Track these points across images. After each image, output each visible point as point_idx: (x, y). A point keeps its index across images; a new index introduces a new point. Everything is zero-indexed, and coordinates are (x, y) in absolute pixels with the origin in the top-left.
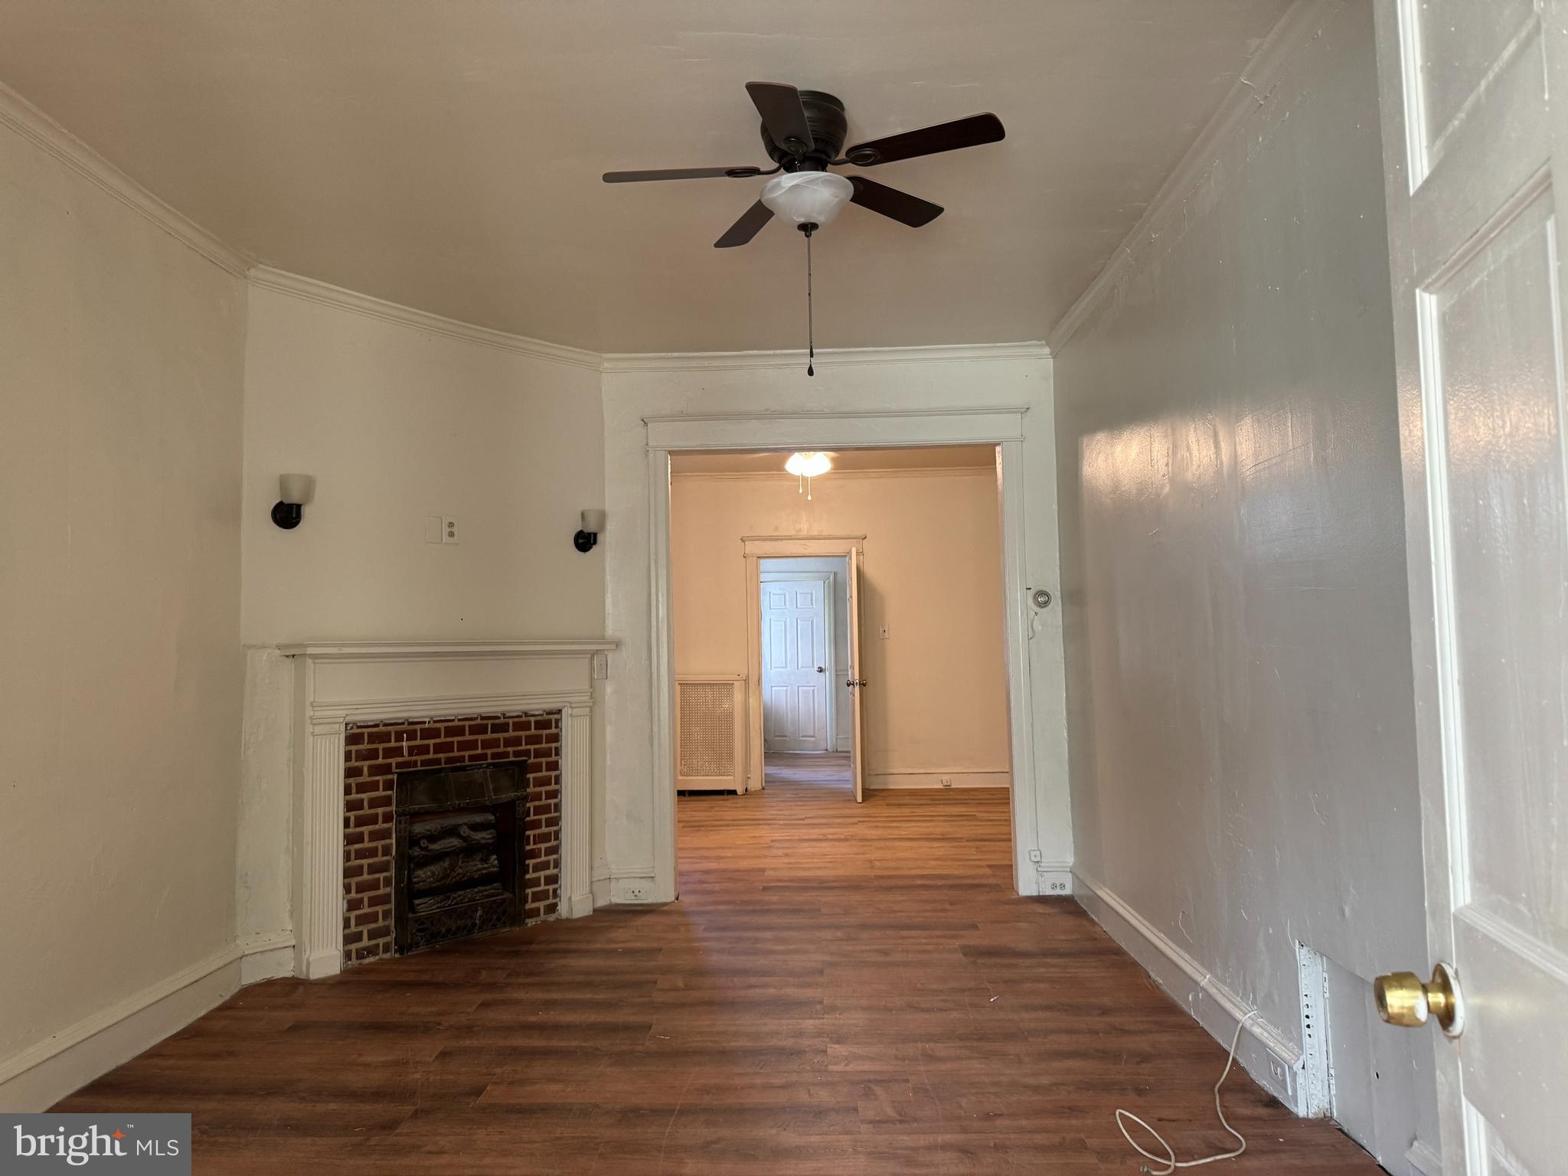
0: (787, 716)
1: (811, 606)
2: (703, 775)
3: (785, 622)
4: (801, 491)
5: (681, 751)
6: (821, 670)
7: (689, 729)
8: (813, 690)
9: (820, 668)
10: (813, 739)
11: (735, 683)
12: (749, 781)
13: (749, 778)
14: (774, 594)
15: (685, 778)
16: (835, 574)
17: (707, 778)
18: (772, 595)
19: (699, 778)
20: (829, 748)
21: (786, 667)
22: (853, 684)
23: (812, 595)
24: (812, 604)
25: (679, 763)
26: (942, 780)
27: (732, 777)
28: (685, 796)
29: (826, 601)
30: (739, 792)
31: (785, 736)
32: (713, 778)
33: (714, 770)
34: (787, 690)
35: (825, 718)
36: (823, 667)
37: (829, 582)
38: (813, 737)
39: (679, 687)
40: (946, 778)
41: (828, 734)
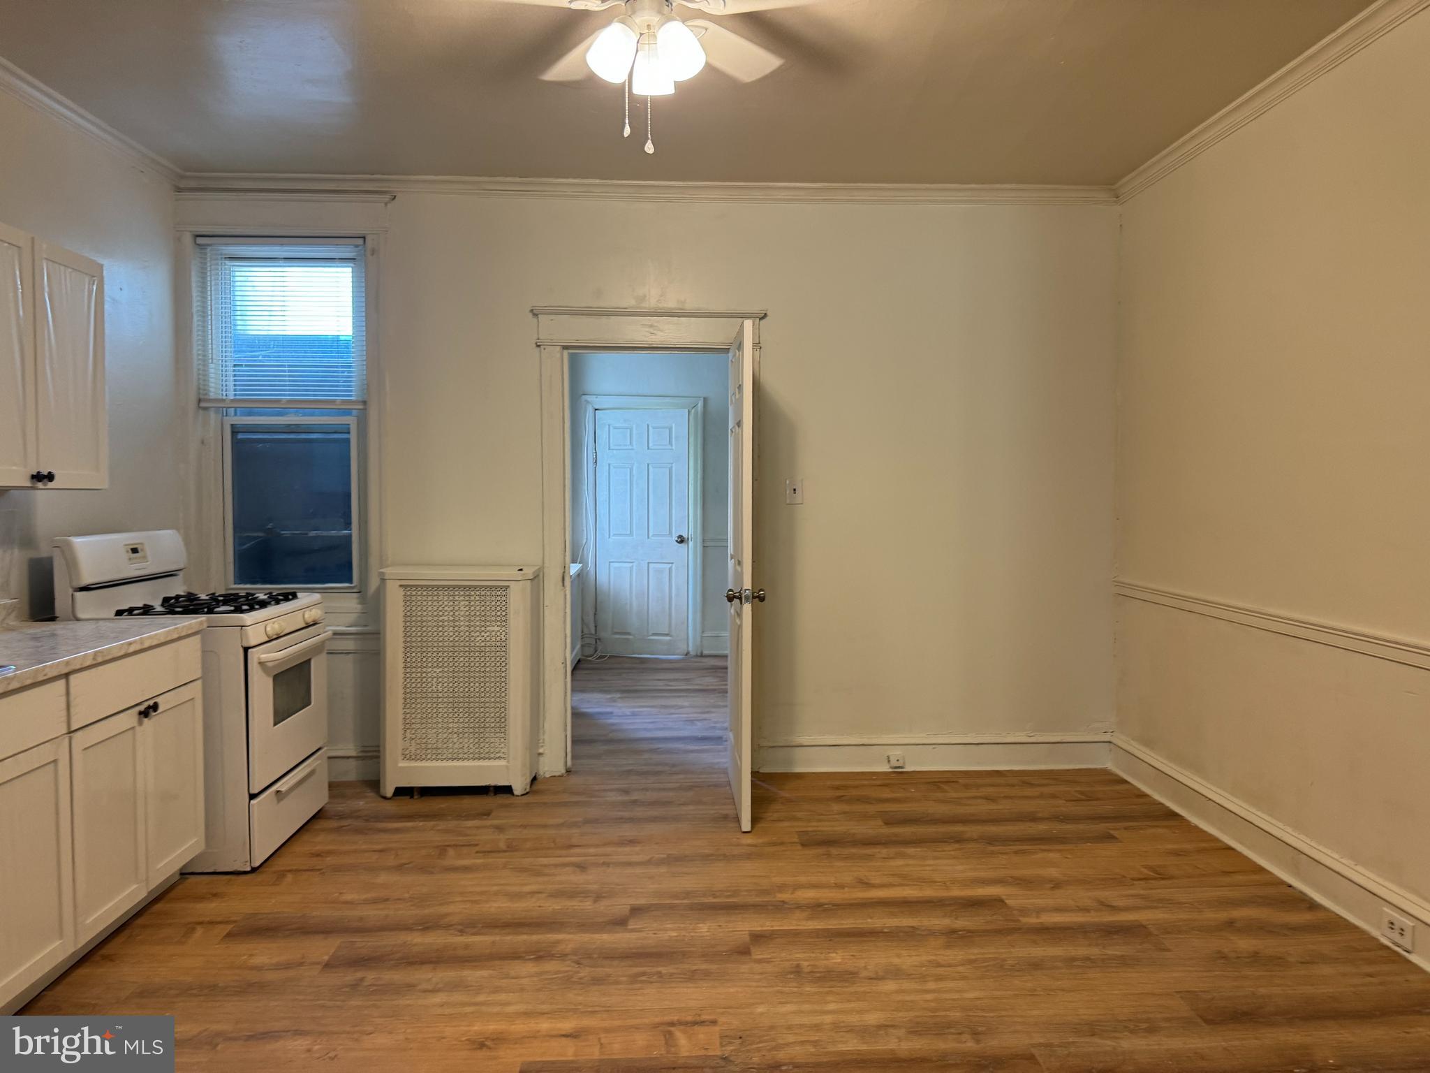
0: (631, 605)
1: (669, 447)
2: (447, 759)
3: (631, 470)
4: (627, 131)
5: (405, 714)
6: (681, 540)
7: (422, 673)
8: (670, 569)
9: (680, 537)
10: (668, 638)
11: (512, 584)
12: (541, 759)
13: (540, 754)
14: (615, 428)
15: (413, 764)
16: (705, 400)
17: (455, 763)
18: (611, 428)
19: (439, 763)
20: (690, 649)
21: (631, 534)
22: (740, 599)
23: (670, 430)
24: (670, 443)
25: (401, 737)
26: (888, 757)
27: (503, 763)
28: (412, 797)
29: (692, 439)
30: (518, 790)
31: (629, 634)
32: (466, 763)
33: (469, 748)
34: (631, 568)
35: (685, 608)
36: (685, 536)
37: (696, 413)
38: (667, 635)
39: (401, 592)
40: (895, 753)
41: (690, 628)
